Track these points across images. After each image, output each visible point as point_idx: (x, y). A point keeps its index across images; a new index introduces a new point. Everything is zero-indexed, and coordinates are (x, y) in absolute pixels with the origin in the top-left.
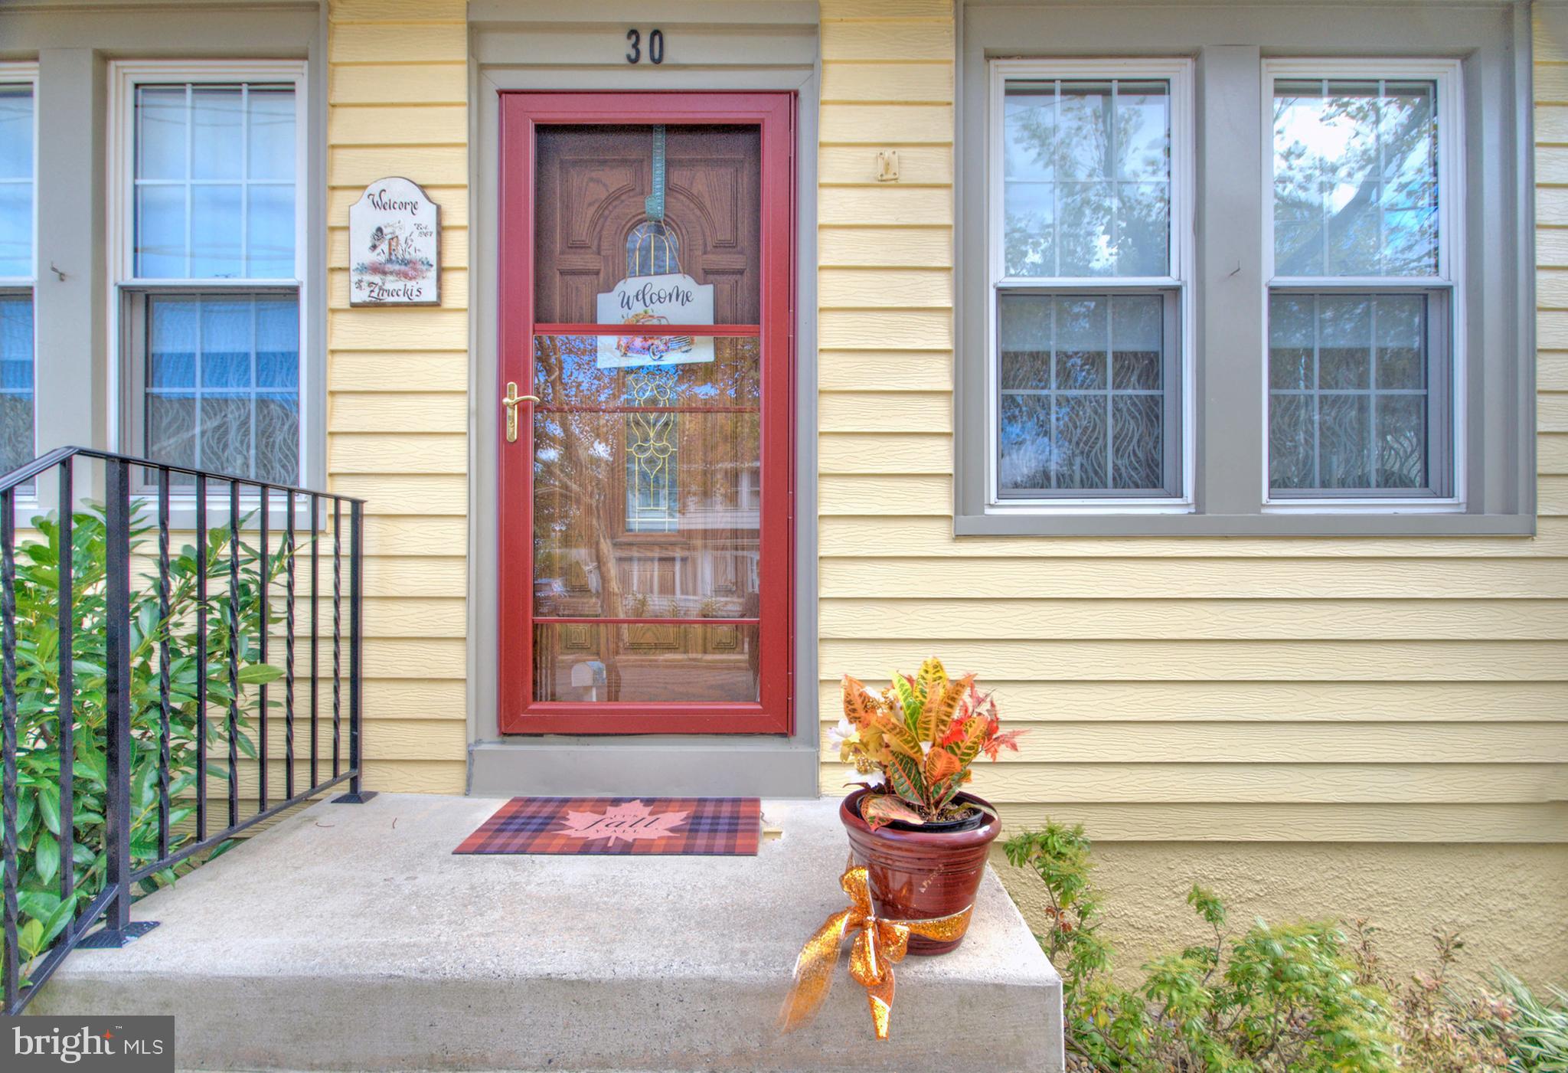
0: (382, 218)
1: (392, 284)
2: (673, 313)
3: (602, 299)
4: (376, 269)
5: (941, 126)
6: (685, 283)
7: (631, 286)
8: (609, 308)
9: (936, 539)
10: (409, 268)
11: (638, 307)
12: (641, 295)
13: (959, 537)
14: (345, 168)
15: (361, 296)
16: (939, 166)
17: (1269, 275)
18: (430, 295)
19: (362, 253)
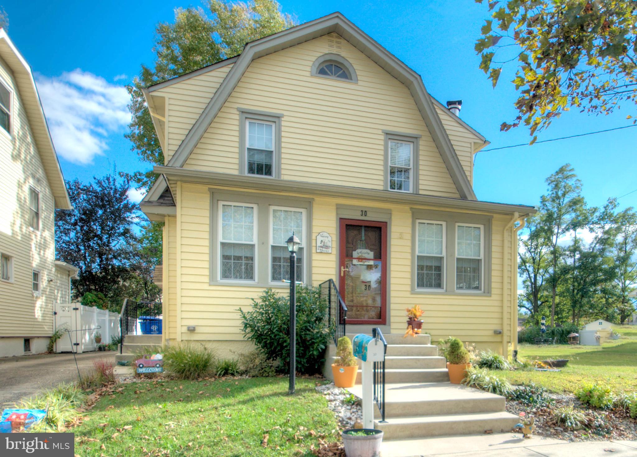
0: (322, 239)
1: (324, 249)
2: (366, 256)
3: (354, 252)
4: (321, 247)
5: (409, 230)
6: (368, 251)
7: (359, 251)
8: (355, 254)
9: (408, 294)
10: (327, 247)
11: (360, 254)
12: (361, 252)
13: (412, 294)
14: (315, 230)
15: (318, 251)
16: (409, 236)
17: (457, 256)
18: (330, 252)
19: (319, 244)
